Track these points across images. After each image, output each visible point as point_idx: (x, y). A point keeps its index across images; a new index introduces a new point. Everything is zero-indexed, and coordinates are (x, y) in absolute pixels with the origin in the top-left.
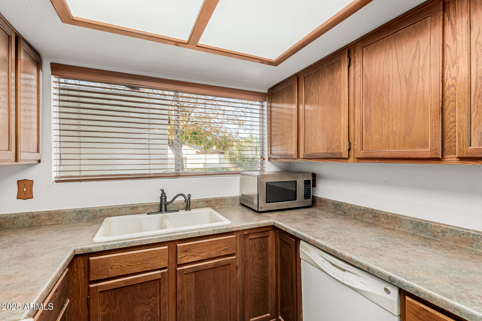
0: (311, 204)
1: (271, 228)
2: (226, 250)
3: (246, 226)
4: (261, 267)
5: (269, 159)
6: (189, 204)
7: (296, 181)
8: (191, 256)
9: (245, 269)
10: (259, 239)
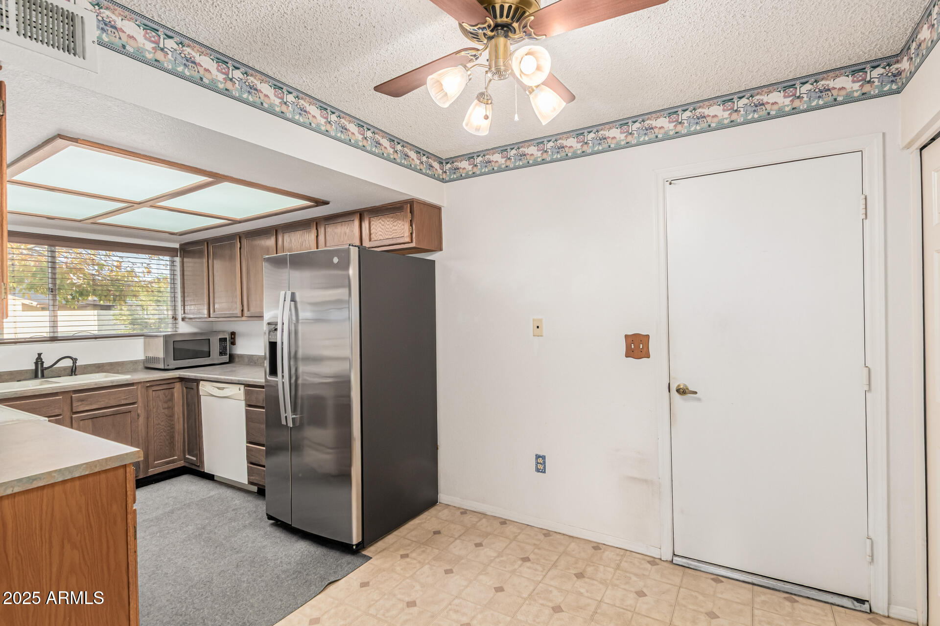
0: (228, 361)
1: (177, 380)
2: (126, 399)
3: (148, 378)
4: (166, 416)
5: (183, 319)
6: (74, 369)
7: (209, 339)
8: (86, 404)
9: (148, 418)
10: (164, 391)
